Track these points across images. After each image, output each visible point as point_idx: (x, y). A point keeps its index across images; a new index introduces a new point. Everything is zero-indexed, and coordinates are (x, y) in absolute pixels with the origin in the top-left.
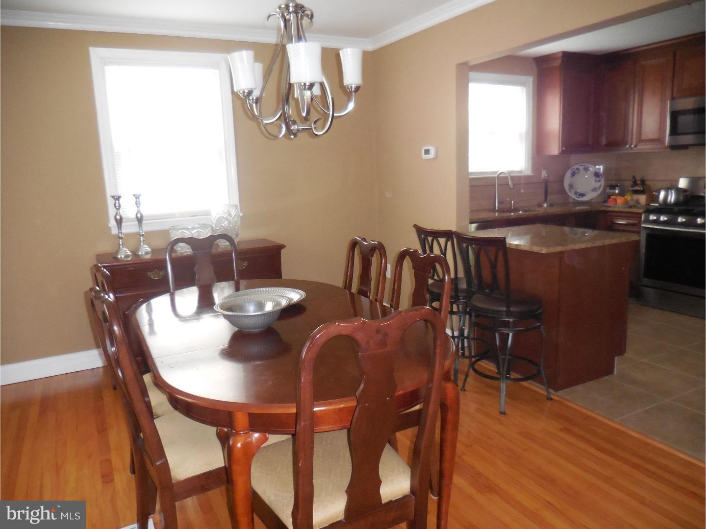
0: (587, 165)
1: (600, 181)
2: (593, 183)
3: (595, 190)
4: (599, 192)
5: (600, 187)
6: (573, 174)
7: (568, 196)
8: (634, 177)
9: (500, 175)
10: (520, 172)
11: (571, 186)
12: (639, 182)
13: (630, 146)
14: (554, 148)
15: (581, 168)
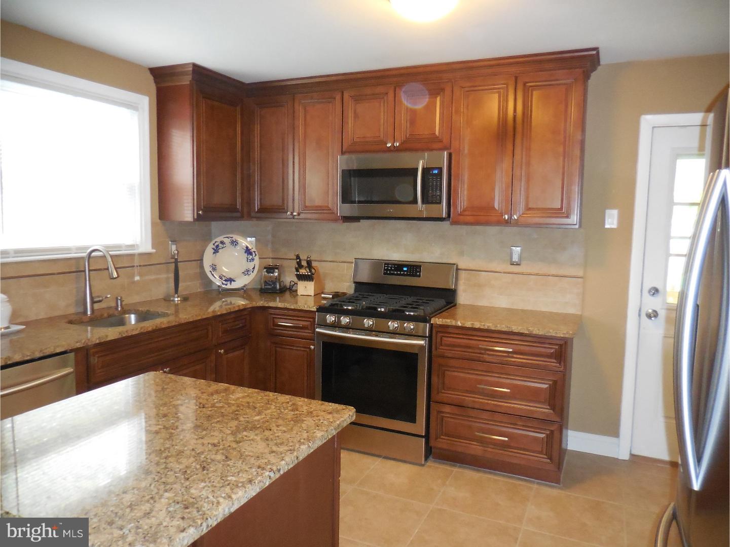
0: (236, 237)
1: (253, 260)
2: (243, 264)
3: (247, 272)
4: (253, 275)
5: (254, 268)
6: (216, 251)
7: (211, 282)
8: (298, 257)
9: (94, 254)
10: (132, 246)
11: (214, 268)
12: (304, 263)
13: (292, 213)
14: (186, 211)
15: (227, 241)
